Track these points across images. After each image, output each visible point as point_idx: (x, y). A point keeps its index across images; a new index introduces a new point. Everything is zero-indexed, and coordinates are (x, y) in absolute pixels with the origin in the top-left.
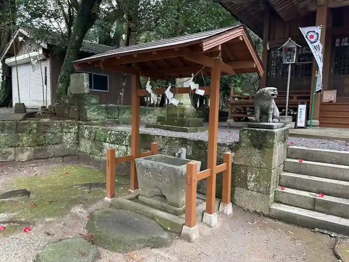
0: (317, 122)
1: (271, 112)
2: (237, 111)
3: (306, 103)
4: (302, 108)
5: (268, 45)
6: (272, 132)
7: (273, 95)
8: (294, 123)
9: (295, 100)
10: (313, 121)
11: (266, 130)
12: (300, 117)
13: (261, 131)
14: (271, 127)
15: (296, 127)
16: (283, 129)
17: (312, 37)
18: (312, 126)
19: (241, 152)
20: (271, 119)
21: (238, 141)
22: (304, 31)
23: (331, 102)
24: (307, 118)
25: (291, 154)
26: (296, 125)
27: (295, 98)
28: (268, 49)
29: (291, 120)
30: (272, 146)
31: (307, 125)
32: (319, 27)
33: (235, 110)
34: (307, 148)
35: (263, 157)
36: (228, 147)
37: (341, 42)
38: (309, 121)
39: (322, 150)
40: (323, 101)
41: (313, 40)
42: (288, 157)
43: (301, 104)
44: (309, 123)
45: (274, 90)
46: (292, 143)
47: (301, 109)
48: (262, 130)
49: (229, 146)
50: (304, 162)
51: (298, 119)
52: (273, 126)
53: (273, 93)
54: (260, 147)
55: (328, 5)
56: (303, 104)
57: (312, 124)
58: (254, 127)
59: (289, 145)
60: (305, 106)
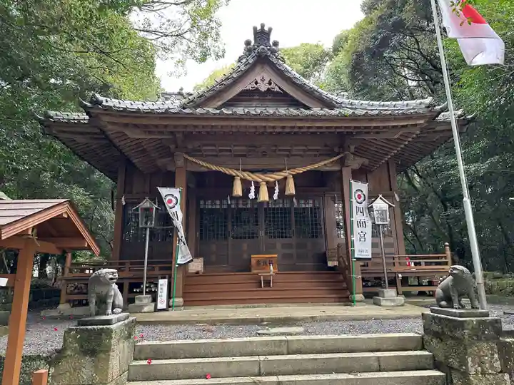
0: (180, 300)
1: (110, 301)
2: (76, 291)
3: (167, 276)
4: (163, 283)
5: (123, 198)
6: (108, 329)
7: (112, 279)
8: (153, 304)
9: (157, 272)
10: (176, 300)
11: (101, 327)
12: (161, 296)
13: (94, 329)
14: (109, 322)
15: (156, 310)
16: (126, 321)
17: (170, 201)
18: (175, 306)
19: (64, 365)
20: (110, 311)
21: (60, 348)
22: (164, 191)
23: (197, 273)
24: (169, 297)
25: (138, 353)
26: (156, 306)
27: (157, 269)
28: (124, 204)
29: (150, 299)
30: (108, 350)
31: (169, 306)
32: (178, 190)
33: (73, 288)
34: (158, 342)
35: (96, 367)
36: (43, 361)
37: (205, 204)
38: (171, 301)
39: (175, 342)
40: (190, 271)
41: (171, 205)
42: (135, 359)
43: (162, 278)
44: (171, 304)
45: (113, 273)
46: (142, 337)
47: (161, 285)
48: (95, 327)
49: (46, 359)
50: (154, 362)
51: (159, 298)
52: (111, 320)
53: (111, 276)
54: (92, 353)
55: (186, 167)
56: (165, 278)
57: (175, 304)
58: (86, 323)
59: (137, 342)
60: (166, 280)
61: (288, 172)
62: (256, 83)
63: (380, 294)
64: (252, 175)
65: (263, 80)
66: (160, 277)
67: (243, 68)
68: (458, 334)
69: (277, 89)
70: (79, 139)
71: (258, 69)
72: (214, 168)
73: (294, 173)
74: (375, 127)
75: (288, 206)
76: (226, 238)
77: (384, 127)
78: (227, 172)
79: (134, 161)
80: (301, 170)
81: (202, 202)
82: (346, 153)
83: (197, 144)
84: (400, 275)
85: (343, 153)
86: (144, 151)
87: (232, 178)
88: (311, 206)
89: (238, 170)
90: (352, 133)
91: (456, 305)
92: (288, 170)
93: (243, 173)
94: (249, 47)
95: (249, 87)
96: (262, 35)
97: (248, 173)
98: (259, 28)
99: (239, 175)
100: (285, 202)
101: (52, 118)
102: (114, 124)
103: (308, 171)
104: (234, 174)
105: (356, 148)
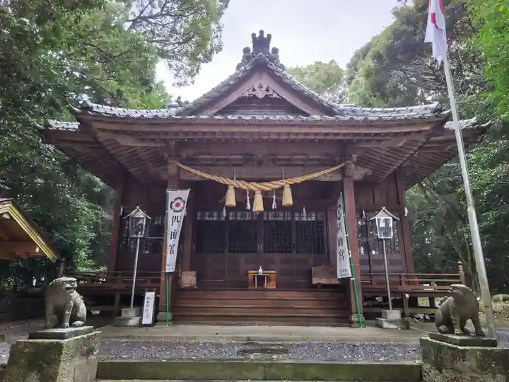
0: (169, 315)
1: (68, 312)
3: (155, 289)
4: (150, 297)
5: (121, 209)
6: (57, 343)
7: (69, 289)
10: (164, 314)
12: (147, 310)
14: (62, 336)
15: (141, 325)
16: (85, 336)
18: (163, 321)
20: (66, 323)
21: (5, 363)
23: (192, 286)
28: (121, 213)
29: (136, 313)
31: (155, 321)
38: (158, 315)
43: (149, 291)
44: (158, 318)
45: (71, 282)
47: (148, 298)
51: (144, 312)
55: (179, 176)
56: (152, 291)
60: (153, 293)
61: (284, 181)
62: (254, 90)
63: (383, 315)
64: (247, 184)
65: (261, 87)
66: (146, 289)
67: (241, 75)
68: (459, 365)
69: (275, 95)
70: (78, 148)
71: (255, 76)
72: (208, 176)
73: (292, 183)
74: (376, 135)
75: (289, 219)
76: (223, 252)
77: (386, 134)
78: (221, 181)
79: (131, 170)
80: (299, 180)
81: (199, 214)
82: (348, 162)
83: (191, 152)
84: (407, 296)
85: (344, 162)
86: (139, 160)
87: (226, 187)
88: (314, 219)
89: (232, 179)
90: (353, 140)
91: (457, 331)
92: (286, 179)
93: (238, 182)
94: (247, 54)
95: (246, 94)
96: (261, 42)
97: (243, 182)
98: (258, 35)
99: (233, 184)
100: (286, 215)
101: (51, 126)
102: (105, 130)
103: (306, 181)
104: (228, 183)
105: (358, 157)
